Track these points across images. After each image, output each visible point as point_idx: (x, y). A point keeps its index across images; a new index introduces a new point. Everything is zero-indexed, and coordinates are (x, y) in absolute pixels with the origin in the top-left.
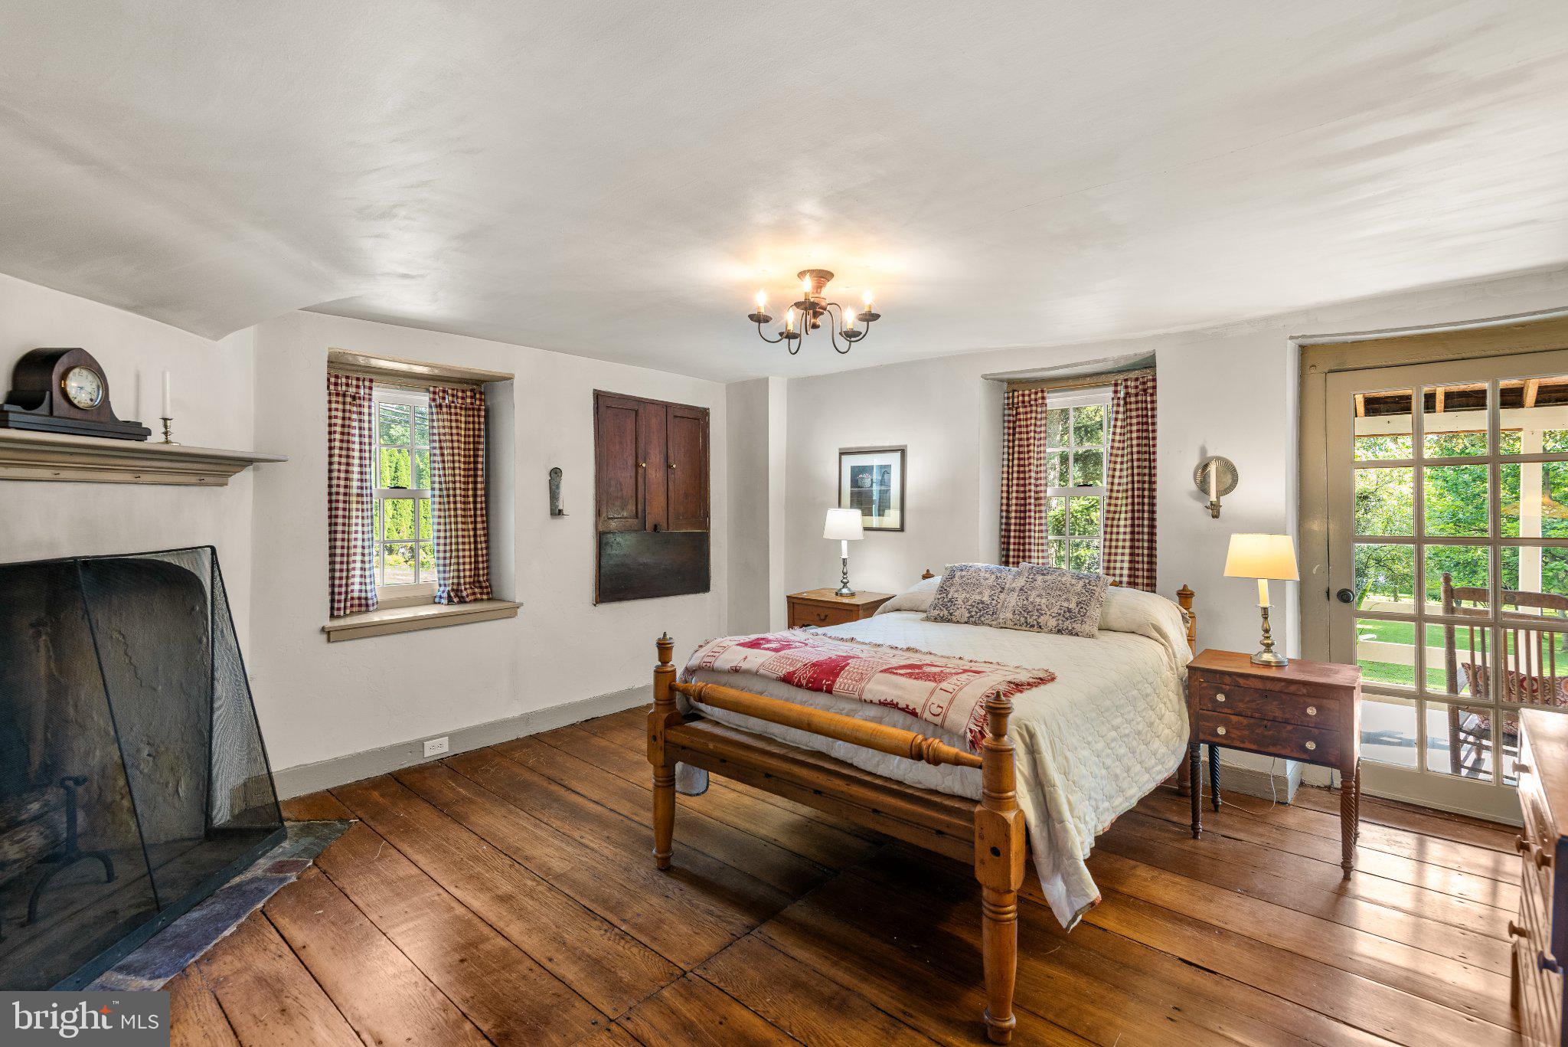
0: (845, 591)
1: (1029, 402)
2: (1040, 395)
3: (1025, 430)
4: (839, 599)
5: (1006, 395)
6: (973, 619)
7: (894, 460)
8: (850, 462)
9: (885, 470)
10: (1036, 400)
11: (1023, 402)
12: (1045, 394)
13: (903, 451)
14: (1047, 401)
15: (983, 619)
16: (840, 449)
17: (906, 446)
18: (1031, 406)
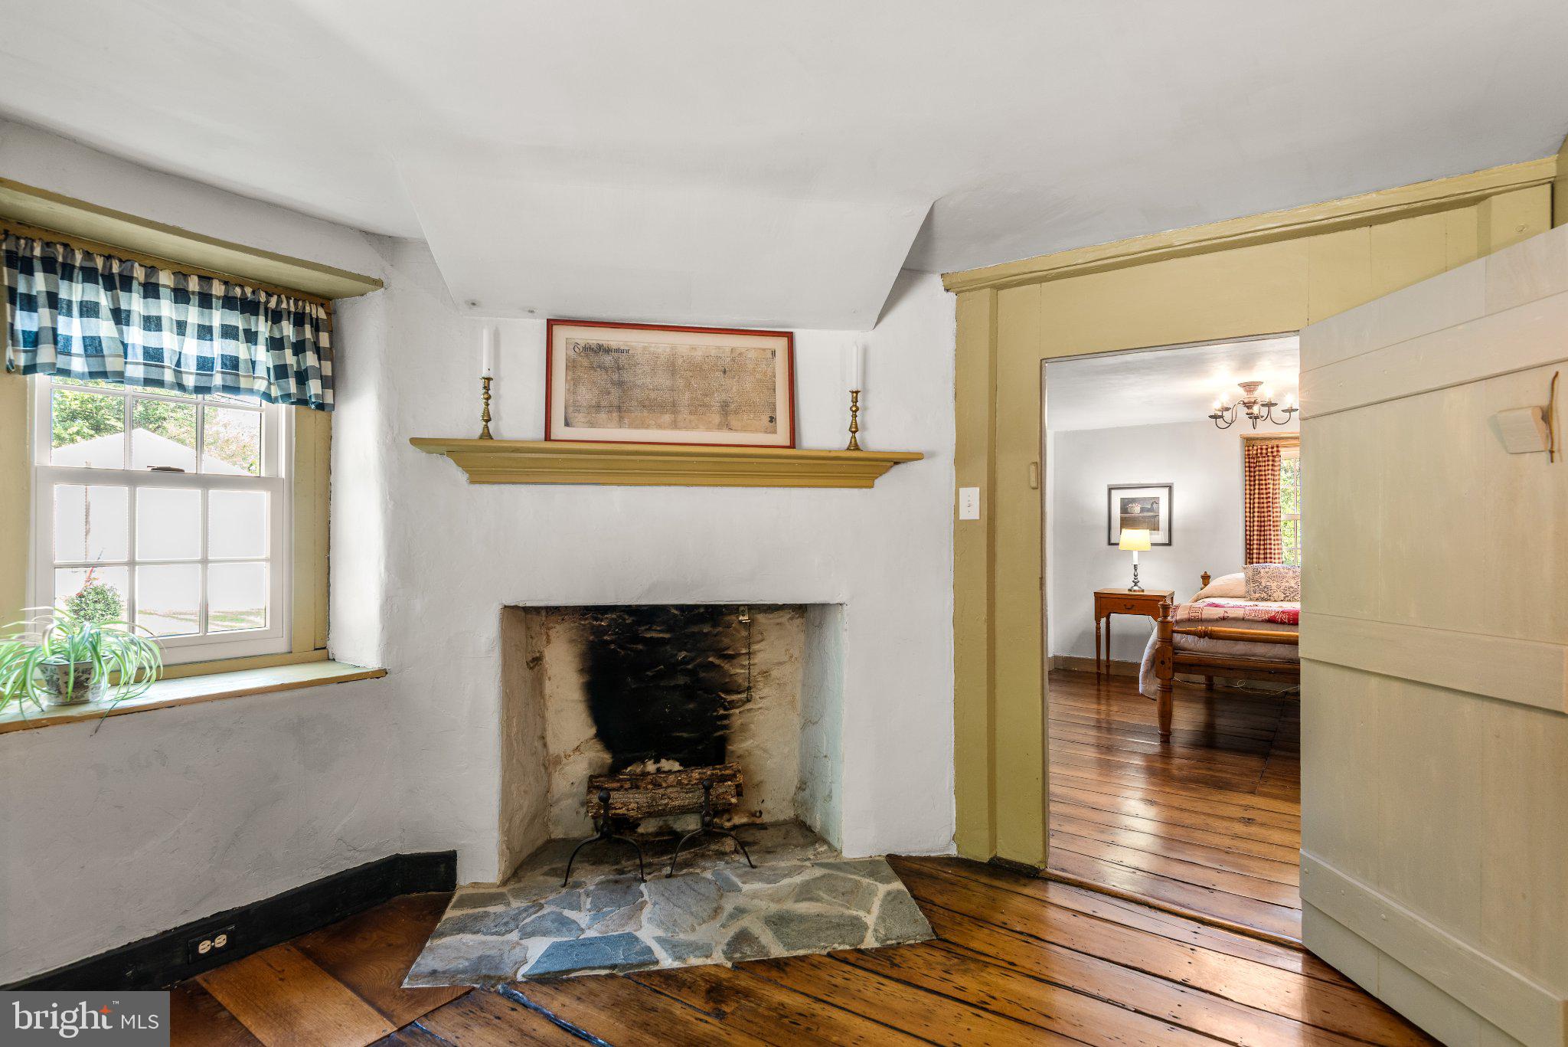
0: (1136, 588)
1: (1266, 454)
2: (1275, 449)
3: (1263, 473)
4: (1131, 593)
5: (1247, 448)
6: (1289, 598)
7: (1163, 494)
8: (1117, 496)
9: (1155, 501)
10: (1272, 452)
11: (1261, 453)
12: (1280, 449)
13: (1170, 487)
14: (1281, 453)
15: (1296, 598)
16: (1108, 486)
17: (1172, 484)
18: (1268, 456)
